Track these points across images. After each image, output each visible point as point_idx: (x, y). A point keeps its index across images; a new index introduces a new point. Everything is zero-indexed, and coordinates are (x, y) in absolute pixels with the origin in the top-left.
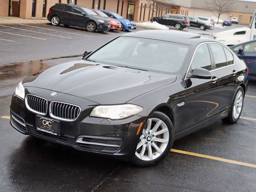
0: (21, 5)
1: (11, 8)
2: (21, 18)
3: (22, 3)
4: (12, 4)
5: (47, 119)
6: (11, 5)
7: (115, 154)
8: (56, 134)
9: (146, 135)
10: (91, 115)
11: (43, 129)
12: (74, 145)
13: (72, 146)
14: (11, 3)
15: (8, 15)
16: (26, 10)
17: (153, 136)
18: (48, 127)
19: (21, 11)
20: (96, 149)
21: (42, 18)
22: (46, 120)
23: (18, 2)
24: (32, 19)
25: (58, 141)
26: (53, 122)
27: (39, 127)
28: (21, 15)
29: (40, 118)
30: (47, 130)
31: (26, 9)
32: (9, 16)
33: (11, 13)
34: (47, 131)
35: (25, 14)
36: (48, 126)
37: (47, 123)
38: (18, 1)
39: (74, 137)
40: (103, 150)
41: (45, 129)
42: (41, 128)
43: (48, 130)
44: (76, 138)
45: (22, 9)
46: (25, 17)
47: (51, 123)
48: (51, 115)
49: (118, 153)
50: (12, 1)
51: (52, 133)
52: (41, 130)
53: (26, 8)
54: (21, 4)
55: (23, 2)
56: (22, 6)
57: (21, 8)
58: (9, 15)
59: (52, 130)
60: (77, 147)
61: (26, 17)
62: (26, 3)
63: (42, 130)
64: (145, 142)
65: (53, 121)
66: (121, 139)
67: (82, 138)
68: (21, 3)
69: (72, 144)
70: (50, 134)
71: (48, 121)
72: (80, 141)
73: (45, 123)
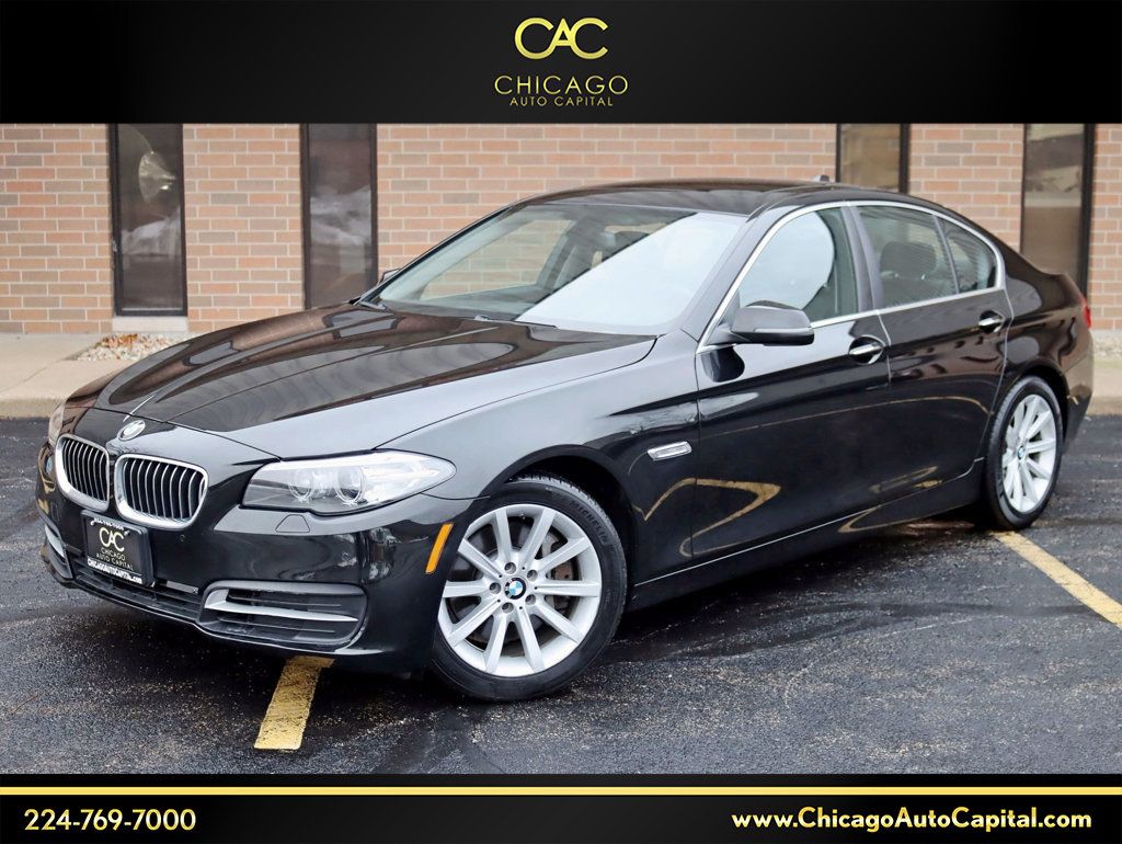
5: (108, 523)
7: (338, 652)
8: (140, 581)
9: (497, 576)
10: (246, 503)
11: (104, 561)
12: (201, 620)
13: (194, 622)
17: (532, 573)
18: (115, 555)
20: (275, 632)
25: (154, 606)
26: (126, 533)
27: (94, 557)
29: (92, 523)
30: (115, 566)
34: (115, 571)
36: (117, 552)
37: (112, 540)
39: (196, 589)
40: (298, 639)
41: (110, 564)
42: (98, 559)
43: (117, 565)
44: (202, 594)
47: (122, 537)
48: (124, 508)
49: (353, 646)
51: (129, 578)
52: (98, 567)
59: (126, 565)
60: (211, 626)
63: (100, 567)
64: (499, 604)
65: (126, 529)
66: (358, 591)
67: (225, 593)
69: (195, 615)
71: (114, 530)
72: (217, 602)
73: (106, 538)
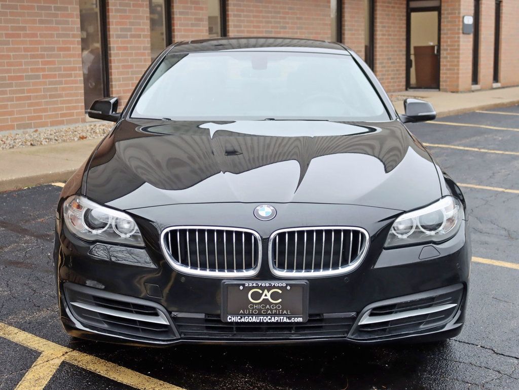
0: (443, 54)
1: (411, 66)
2: (445, 91)
3: (447, 50)
4: (415, 55)
5: (265, 284)
6: (412, 57)
8: (300, 320)
11: (251, 315)
13: (345, 338)
14: (412, 51)
15: (404, 87)
16: (461, 67)
18: (268, 307)
19: (445, 71)
21: (492, 86)
22: (263, 288)
23: (433, 47)
24: (473, 91)
26: (288, 287)
27: (236, 314)
28: (445, 81)
29: (241, 288)
30: (267, 315)
31: (458, 65)
32: (406, 89)
33: (413, 80)
34: (266, 319)
35: (458, 78)
36: (270, 304)
38: (432, 44)
39: (354, 314)
41: (260, 314)
42: (242, 314)
43: (269, 314)
44: (358, 315)
45: (445, 66)
46: (458, 86)
47: (280, 292)
50: (415, 48)
51: (285, 320)
52: (241, 320)
53: (458, 62)
54: (442, 52)
55: (448, 46)
56: (446, 58)
57: (443, 62)
58: (408, 86)
59: (282, 312)
61: (461, 88)
62: (459, 46)
63: (245, 319)
65: (287, 285)
67: (370, 311)
68: (442, 48)
70: (277, 323)
71: (269, 289)
72: (366, 320)
73: (256, 296)
